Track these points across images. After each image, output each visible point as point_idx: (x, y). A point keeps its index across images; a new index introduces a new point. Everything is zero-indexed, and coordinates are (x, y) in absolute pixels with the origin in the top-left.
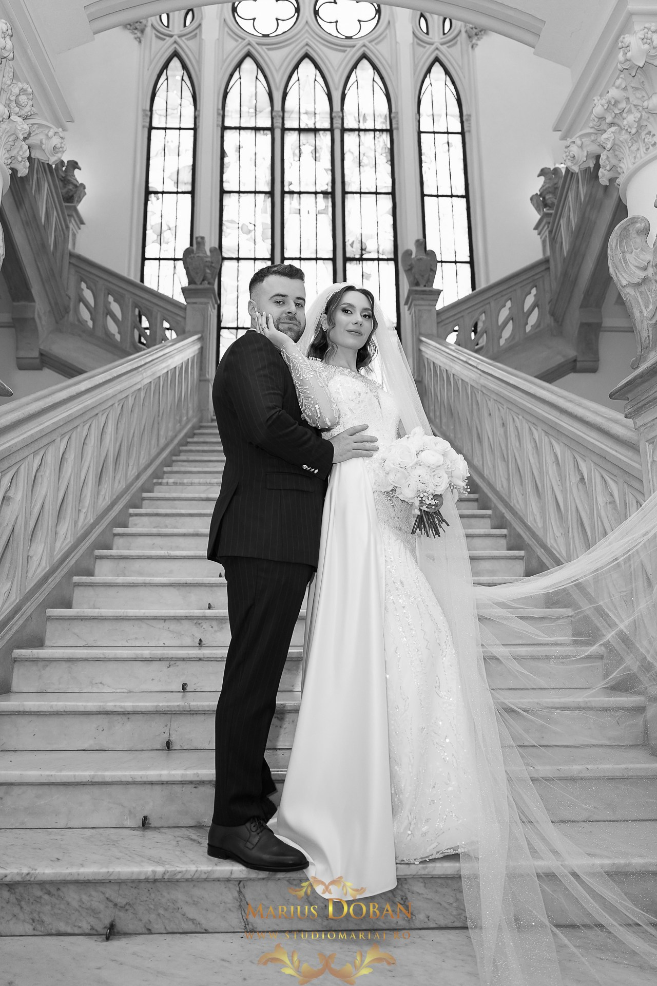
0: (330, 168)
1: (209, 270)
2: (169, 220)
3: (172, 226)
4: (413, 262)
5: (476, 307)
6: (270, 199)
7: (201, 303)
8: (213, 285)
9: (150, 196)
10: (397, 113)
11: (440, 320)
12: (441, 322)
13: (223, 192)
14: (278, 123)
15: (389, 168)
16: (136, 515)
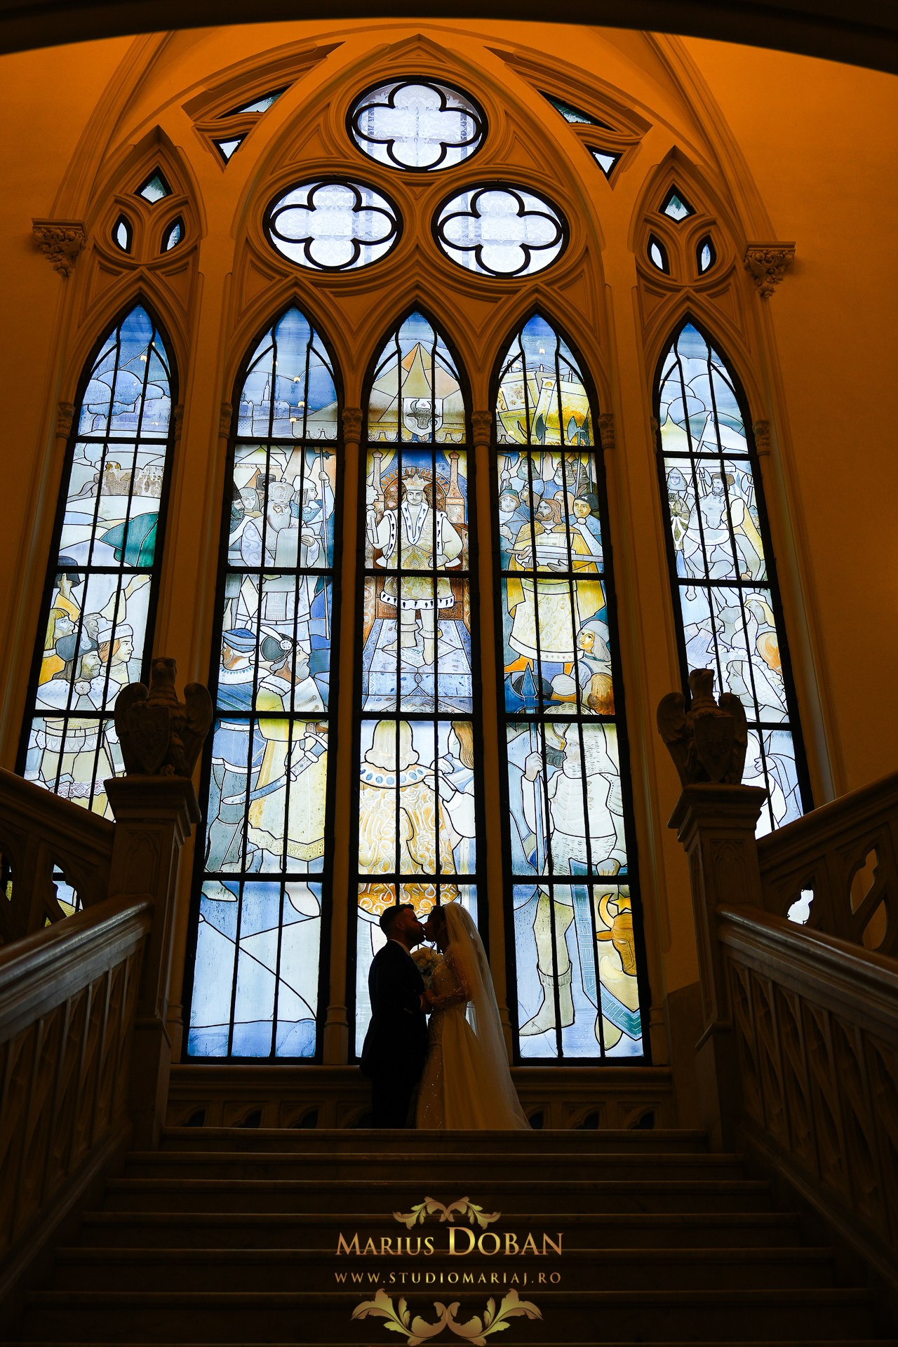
0: (467, 523)
1: (182, 738)
4: (689, 723)
6: (331, 585)
10: (610, 416)
11: (768, 867)
12: (768, 871)
13: (225, 570)
14: (354, 432)
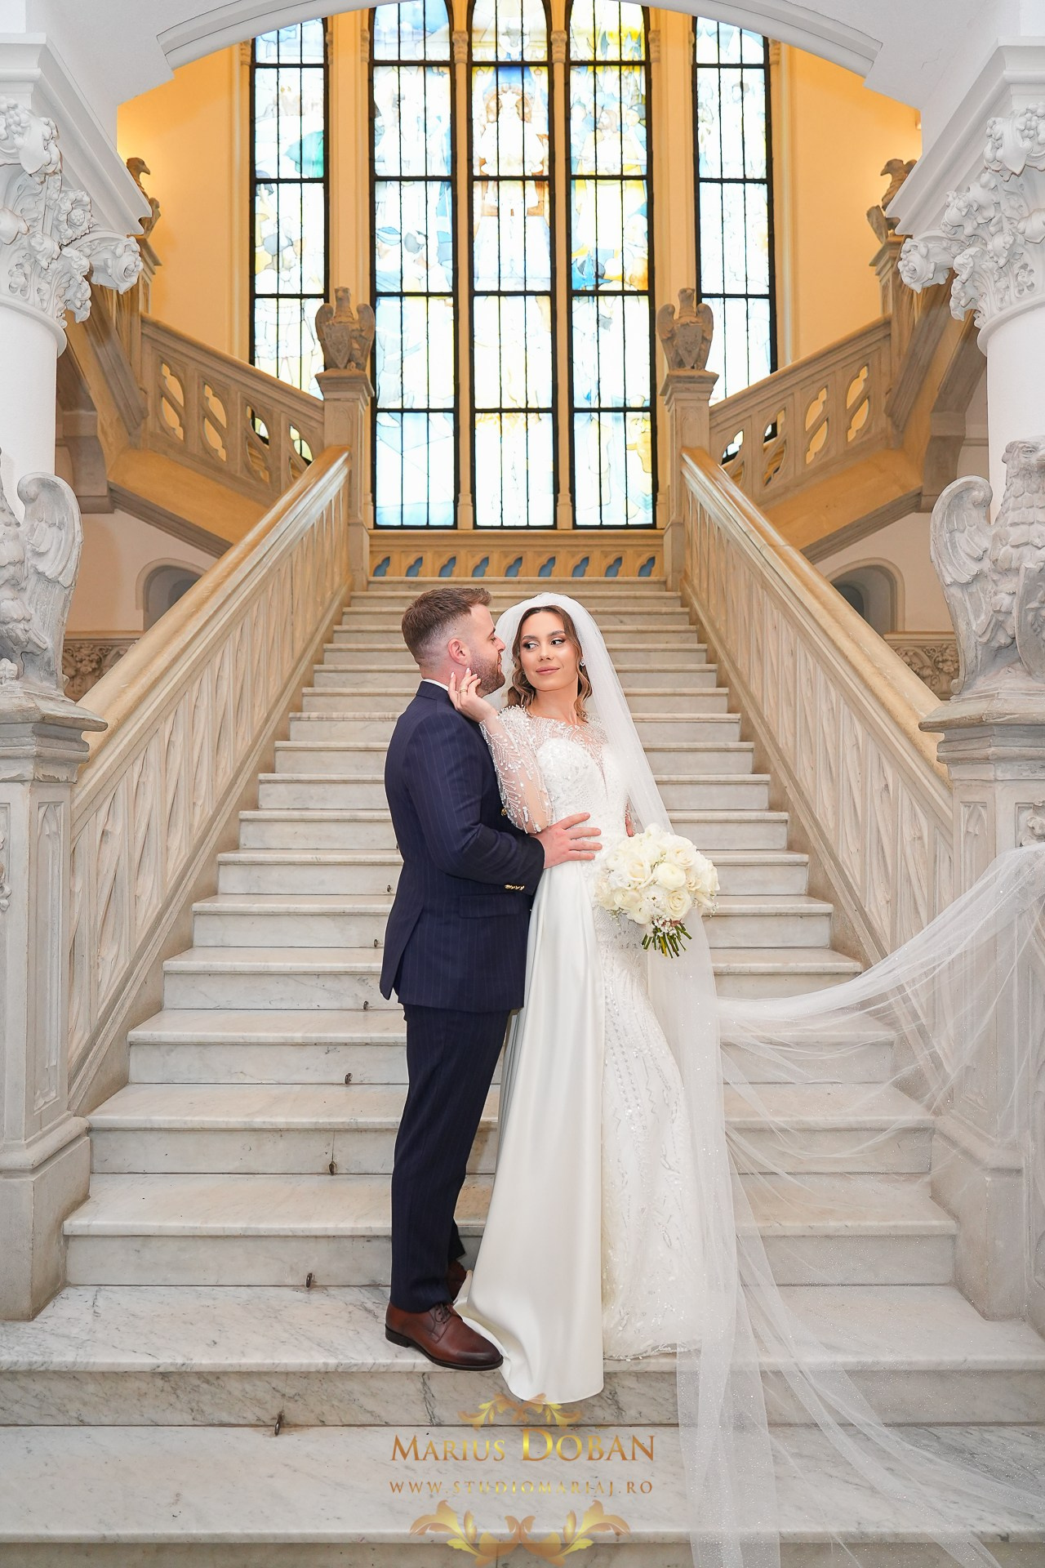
0: (547, 133)
1: (357, 342)
2: (290, 229)
3: (296, 238)
4: (675, 328)
5: (771, 401)
6: (450, 190)
7: (348, 400)
8: (364, 370)
9: (258, 186)
10: (657, 32)
11: (715, 424)
12: (715, 427)
13: (374, 179)
14: (461, 53)
15: (643, 131)
16: (269, 782)
